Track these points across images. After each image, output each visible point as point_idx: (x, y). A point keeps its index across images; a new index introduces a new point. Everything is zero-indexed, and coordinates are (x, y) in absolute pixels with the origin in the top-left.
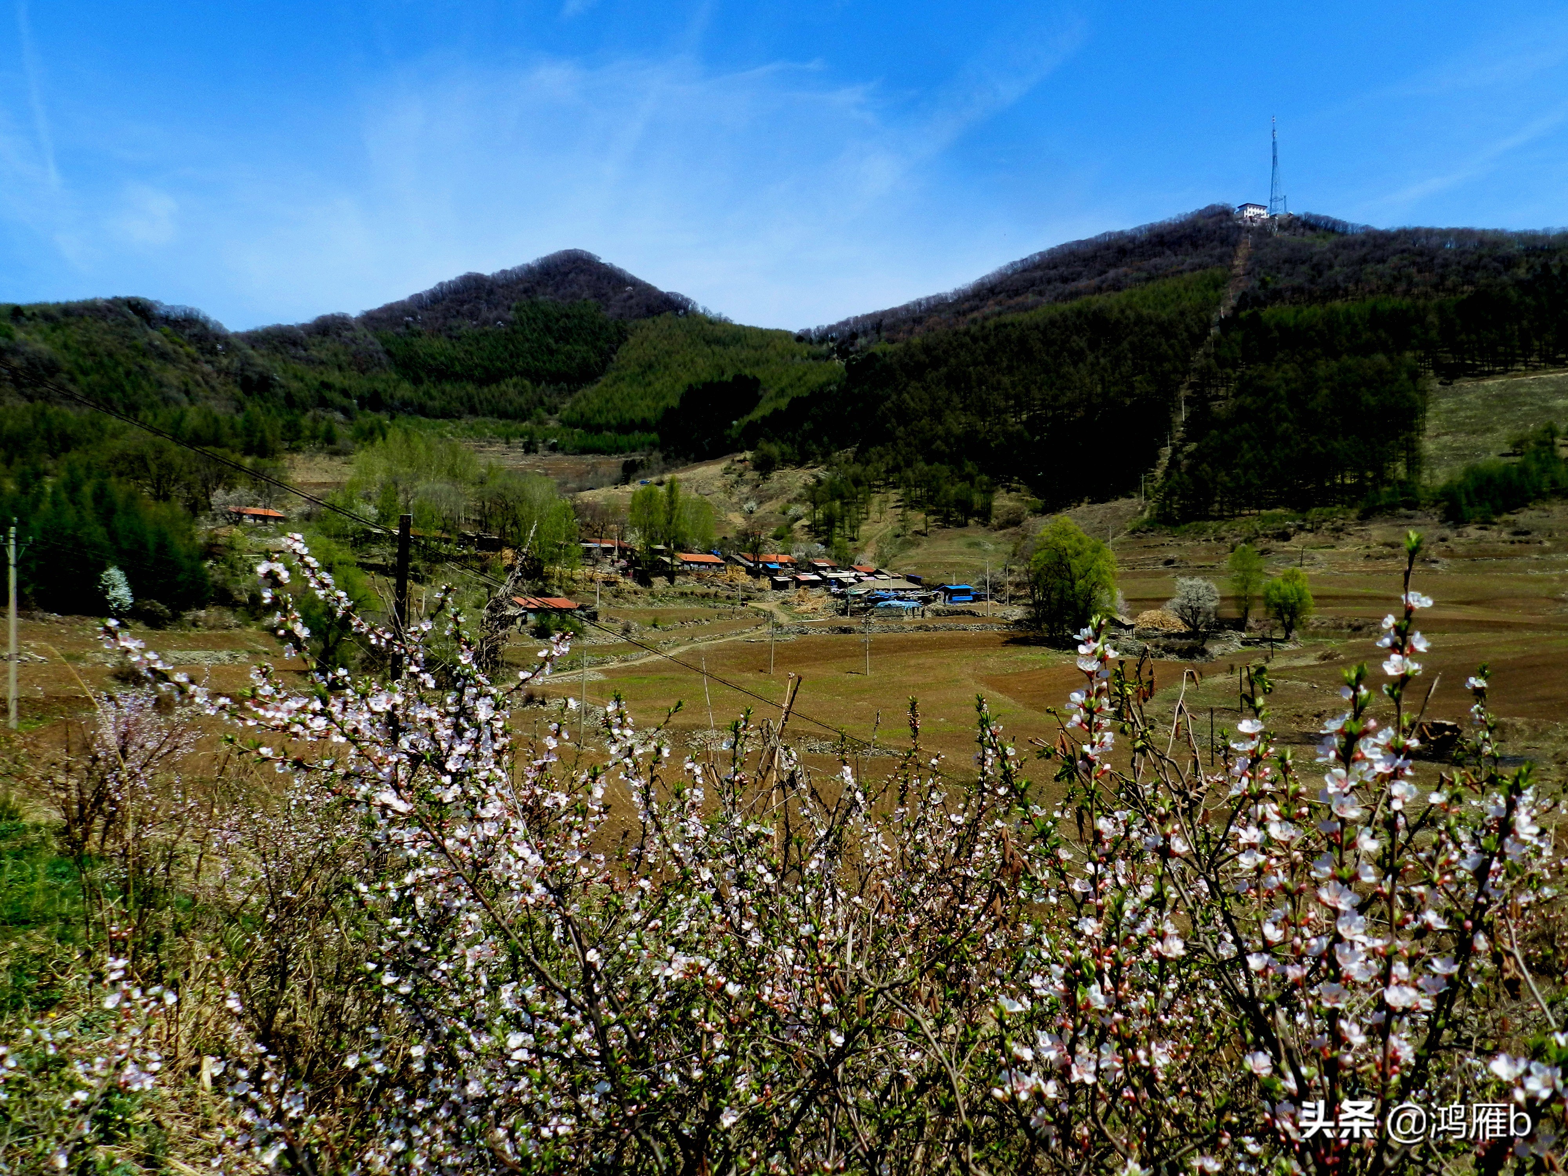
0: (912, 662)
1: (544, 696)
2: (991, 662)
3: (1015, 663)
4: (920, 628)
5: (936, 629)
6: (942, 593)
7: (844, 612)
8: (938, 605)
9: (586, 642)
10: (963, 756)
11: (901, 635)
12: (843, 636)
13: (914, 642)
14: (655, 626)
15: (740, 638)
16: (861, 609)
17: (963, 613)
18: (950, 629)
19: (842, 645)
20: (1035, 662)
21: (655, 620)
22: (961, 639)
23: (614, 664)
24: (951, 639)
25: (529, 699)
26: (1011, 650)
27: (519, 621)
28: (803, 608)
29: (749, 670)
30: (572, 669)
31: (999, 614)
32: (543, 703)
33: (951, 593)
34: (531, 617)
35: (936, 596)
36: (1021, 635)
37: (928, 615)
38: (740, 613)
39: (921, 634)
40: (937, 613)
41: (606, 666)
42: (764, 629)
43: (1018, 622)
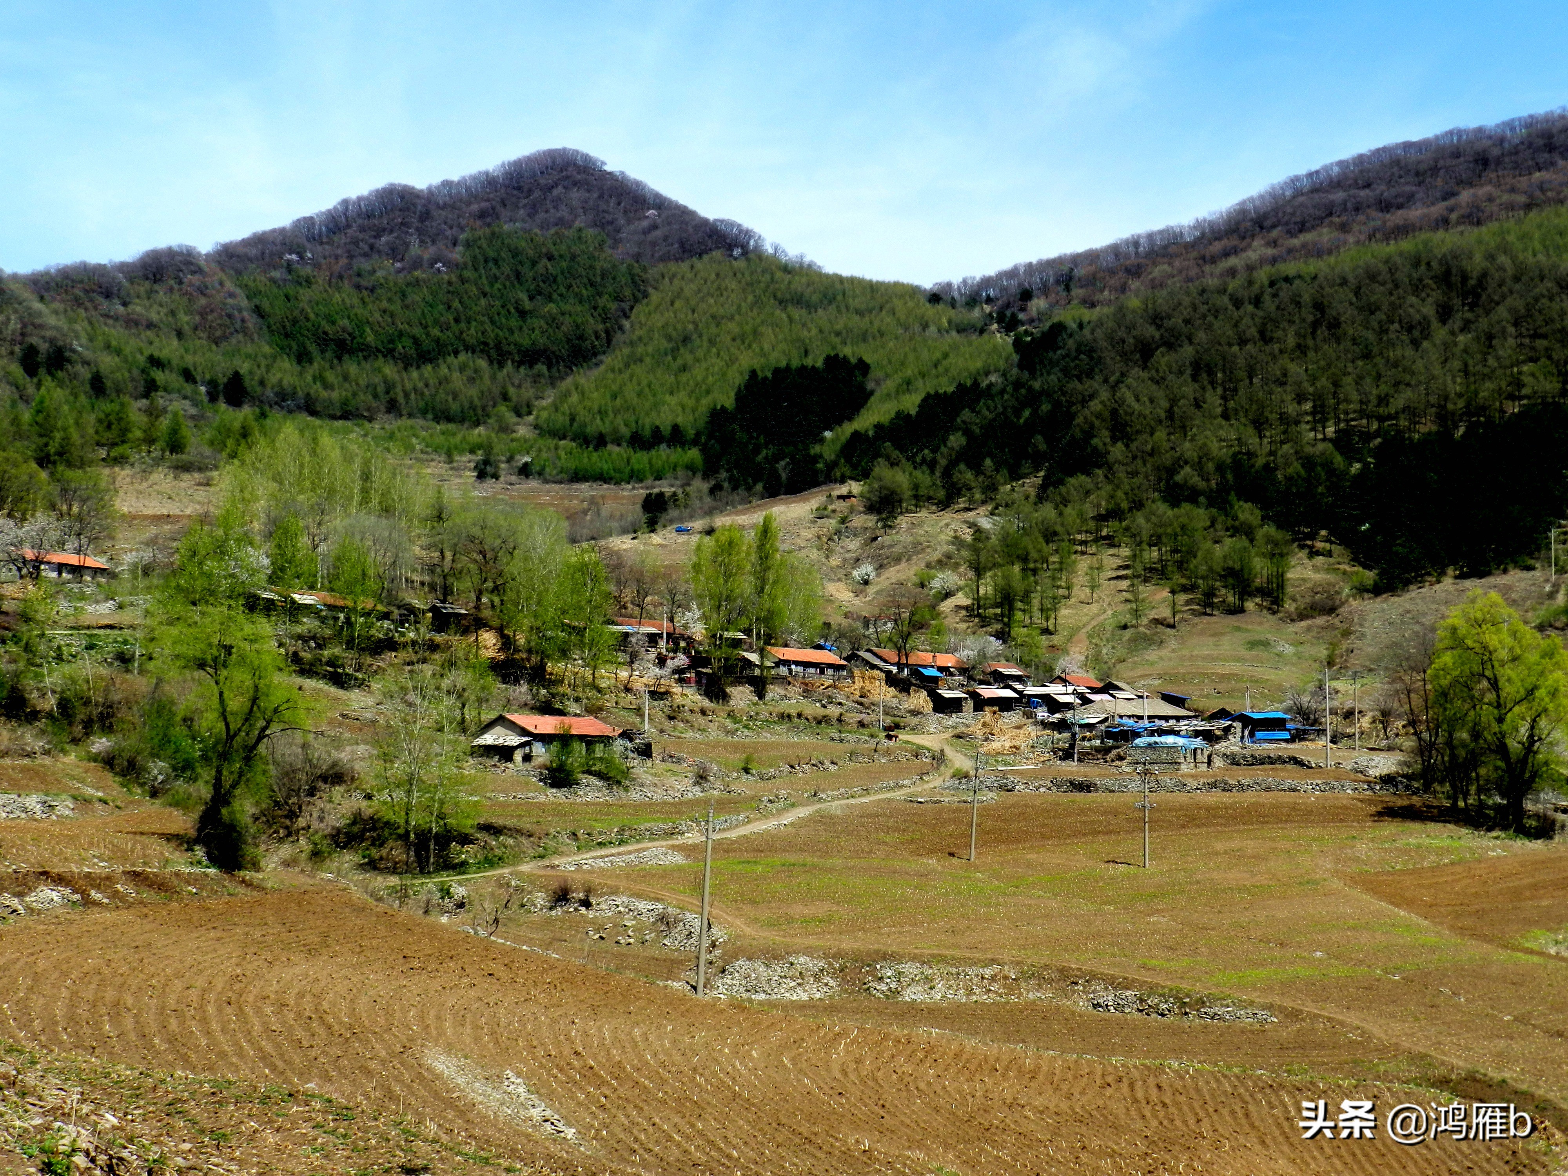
0: (1219, 846)
1: (588, 891)
2: (1363, 848)
3: (1406, 851)
4: (1214, 785)
5: (1242, 788)
6: (1238, 725)
7: (1067, 755)
8: (1232, 745)
9: (635, 795)
10: (1397, 1027)
11: (1181, 798)
12: (1080, 796)
13: (1211, 810)
14: (747, 771)
15: (898, 794)
16: (1098, 750)
17: (1281, 760)
18: (1268, 789)
19: (1082, 811)
20: (1441, 852)
21: (748, 760)
22: (1294, 807)
23: (693, 837)
24: (1274, 806)
25: (561, 896)
26: (1390, 828)
27: (518, 756)
28: (996, 745)
29: (931, 852)
30: (622, 842)
31: (1348, 765)
32: (587, 904)
33: (1253, 725)
34: (538, 749)
35: (1227, 730)
36: (1400, 802)
37: (1218, 762)
38: (888, 752)
39: (1216, 797)
40: (1233, 760)
41: (680, 840)
42: (935, 781)
43: (1388, 780)
